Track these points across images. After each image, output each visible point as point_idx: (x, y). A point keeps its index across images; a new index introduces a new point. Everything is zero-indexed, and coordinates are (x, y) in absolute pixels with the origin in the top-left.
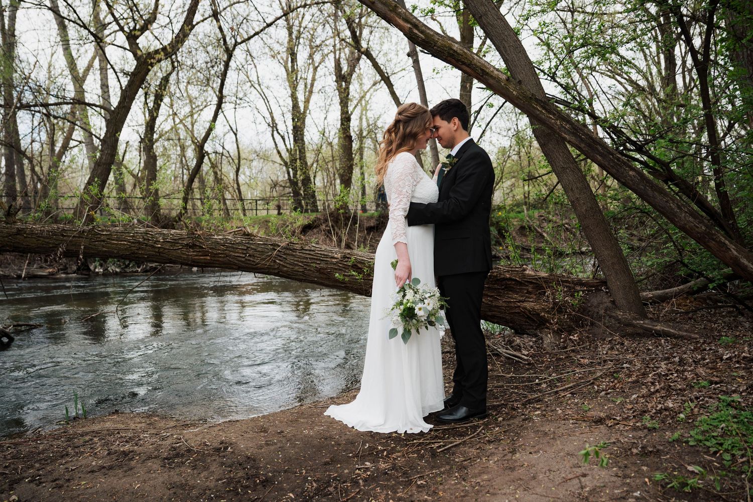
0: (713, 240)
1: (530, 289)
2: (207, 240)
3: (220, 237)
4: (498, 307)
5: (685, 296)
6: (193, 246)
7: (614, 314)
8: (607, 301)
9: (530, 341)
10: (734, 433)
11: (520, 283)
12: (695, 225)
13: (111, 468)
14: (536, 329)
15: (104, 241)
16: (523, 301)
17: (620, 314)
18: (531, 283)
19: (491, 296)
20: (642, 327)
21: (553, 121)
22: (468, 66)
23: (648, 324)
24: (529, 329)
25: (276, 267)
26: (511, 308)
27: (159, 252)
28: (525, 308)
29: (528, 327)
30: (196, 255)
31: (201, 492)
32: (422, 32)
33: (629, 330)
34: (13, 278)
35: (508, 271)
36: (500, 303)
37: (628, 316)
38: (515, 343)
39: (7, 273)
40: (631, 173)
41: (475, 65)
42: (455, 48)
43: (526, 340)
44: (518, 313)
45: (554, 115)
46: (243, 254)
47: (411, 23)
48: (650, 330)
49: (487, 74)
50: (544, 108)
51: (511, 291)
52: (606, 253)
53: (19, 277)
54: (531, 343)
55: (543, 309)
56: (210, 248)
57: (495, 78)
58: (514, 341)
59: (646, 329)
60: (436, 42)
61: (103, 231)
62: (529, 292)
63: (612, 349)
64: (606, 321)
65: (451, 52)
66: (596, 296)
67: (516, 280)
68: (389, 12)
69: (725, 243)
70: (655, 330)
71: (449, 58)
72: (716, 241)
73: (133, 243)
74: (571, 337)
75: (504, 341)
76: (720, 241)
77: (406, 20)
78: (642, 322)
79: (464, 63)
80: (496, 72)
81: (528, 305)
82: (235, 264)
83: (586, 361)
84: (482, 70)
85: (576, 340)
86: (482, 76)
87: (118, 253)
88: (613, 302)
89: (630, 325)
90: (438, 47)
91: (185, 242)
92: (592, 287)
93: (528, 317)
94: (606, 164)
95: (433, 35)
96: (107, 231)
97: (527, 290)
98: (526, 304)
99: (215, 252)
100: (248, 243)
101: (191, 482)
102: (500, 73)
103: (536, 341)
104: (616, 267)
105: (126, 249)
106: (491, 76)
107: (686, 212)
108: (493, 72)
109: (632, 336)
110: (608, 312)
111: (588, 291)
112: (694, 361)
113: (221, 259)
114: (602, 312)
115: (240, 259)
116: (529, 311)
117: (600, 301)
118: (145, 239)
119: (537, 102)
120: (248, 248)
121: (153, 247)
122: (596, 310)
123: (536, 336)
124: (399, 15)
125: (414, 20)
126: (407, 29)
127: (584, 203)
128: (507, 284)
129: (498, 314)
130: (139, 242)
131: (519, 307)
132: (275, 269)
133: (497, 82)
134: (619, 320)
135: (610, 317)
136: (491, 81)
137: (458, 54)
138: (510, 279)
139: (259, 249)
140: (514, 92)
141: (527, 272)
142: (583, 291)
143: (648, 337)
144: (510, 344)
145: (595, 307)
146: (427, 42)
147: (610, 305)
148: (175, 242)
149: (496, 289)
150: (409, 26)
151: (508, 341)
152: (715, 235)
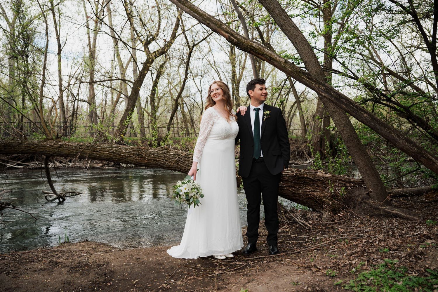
0: (423, 157)
1: (319, 184)
2: (145, 152)
3: (152, 150)
4: (298, 194)
5: (433, 191)
6: (138, 155)
7: (368, 202)
8: (364, 193)
9: (317, 215)
10: (376, 284)
11: (313, 181)
12: (410, 148)
13: (44, 270)
14: (320, 209)
15: (98, 151)
16: (314, 191)
17: (371, 201)
18: (319, 180)
19: (295, 188)
20: (384, 211)
21: (314, 85)
22: (262, 55)
23: (388, 209)
24: (317, 208)
25: (179, 167)
26: (306, 195)
27: (123, 158)
28: (314, 195)
29: (316, 207)
30: (140, 160)
31: (77, 287)
32: (235, 38)
33: (377, 212)
34: (84, 168)
35: (306, 173)
36: (300, 192)
37: (376, 203)
38: (308, 216)
39: (81, 166)
40: (365, 115)
41: (266, 54)
42: (254, 46)
43: (314, 215)
44: (310, 198)
45: (314, 81)
46: (163, 159)
47: (229, 33)
48: (389, 213)
49: (273, 59)
50: (308, 78)
51: (308, 185)
52: (362, 163)
53: (86, 167)
54: (317, 217)
55: (325, 196)
56: (147, 156)
57: (277, 61)
58: (307, 215)
59: (387, 212)
60: (243, 43)
61: (98, 146)
62: (318, 186)
63: (362, 223)
64: (363, 206)
65: (252, 48)
66: (358, 190)
67: (310, 178)
68: (217, 28)
69: (432, 159)
70: (392, 213)
71: (251, 52)
72: (425, 158)
73: (111, 153)
74: (339, 215)
75: (301, 214)
76: (428, 158)
77: (227, 32)
78: (384, 207)
79: (259, 54)
80: (278, 58)
81: (316, 194)
82: (159, 165)
83: (342, 230)
84: (270, 57)
85: (341, 217)
86: (270, 61)
87: (104, 158)
88: (368, 194)
89: (377, 209)
90: (245, 46)
91: (135, 153)
92: (357, 184)
93: (316, 201)
94: (349, 109)
95: (241, 39)
96: (100, 146)
97: (317, 184)
98: (315, 193)
99: (149, 158)
100: (166, 154)
101: (75, 282)
102: (281, 59)
103: (319, 216)
104: (368, 172)
105: (108, 156)
106: (276, 60)
107: (403, 139)
108: (276, 58)
109: (378, 216)
110: (365, 200)
111: (354, 187)
112: (399, 235)
113: (152, 162)
114: (360, 200)
115: (161, 162)
116: (317, 197)
117: (360, 193)
118: (116, 151)
119: (303, 74)
120: (165, 156)
121: (120, 155)
122: (357, 199)
123: (320, 212)
124: (223, 29)
125: (231, 31)
126: (227, 37)
127: (346, 133)
128: (304, 181)
129: (299, 198)
130: (114, 152)
131: (311, 194)
132: (178, 168)
133: (279, 63)
134: (371, 205)
135: (366, 203)
136: (276, 63)
137: (256, 49)
138: (307, 178)
139: (171, 157)
140: (289, 69)
141: (318, 174)
142: (351, 187)
143: (388, 217)
144: (305, 216)
145: (356, 197)
146: (238, 43)
147: (365, 196)
148: (130, 153)
149: (298, 183)
150: (228, 35)
151: (303, 215)
152: (425, 154)
